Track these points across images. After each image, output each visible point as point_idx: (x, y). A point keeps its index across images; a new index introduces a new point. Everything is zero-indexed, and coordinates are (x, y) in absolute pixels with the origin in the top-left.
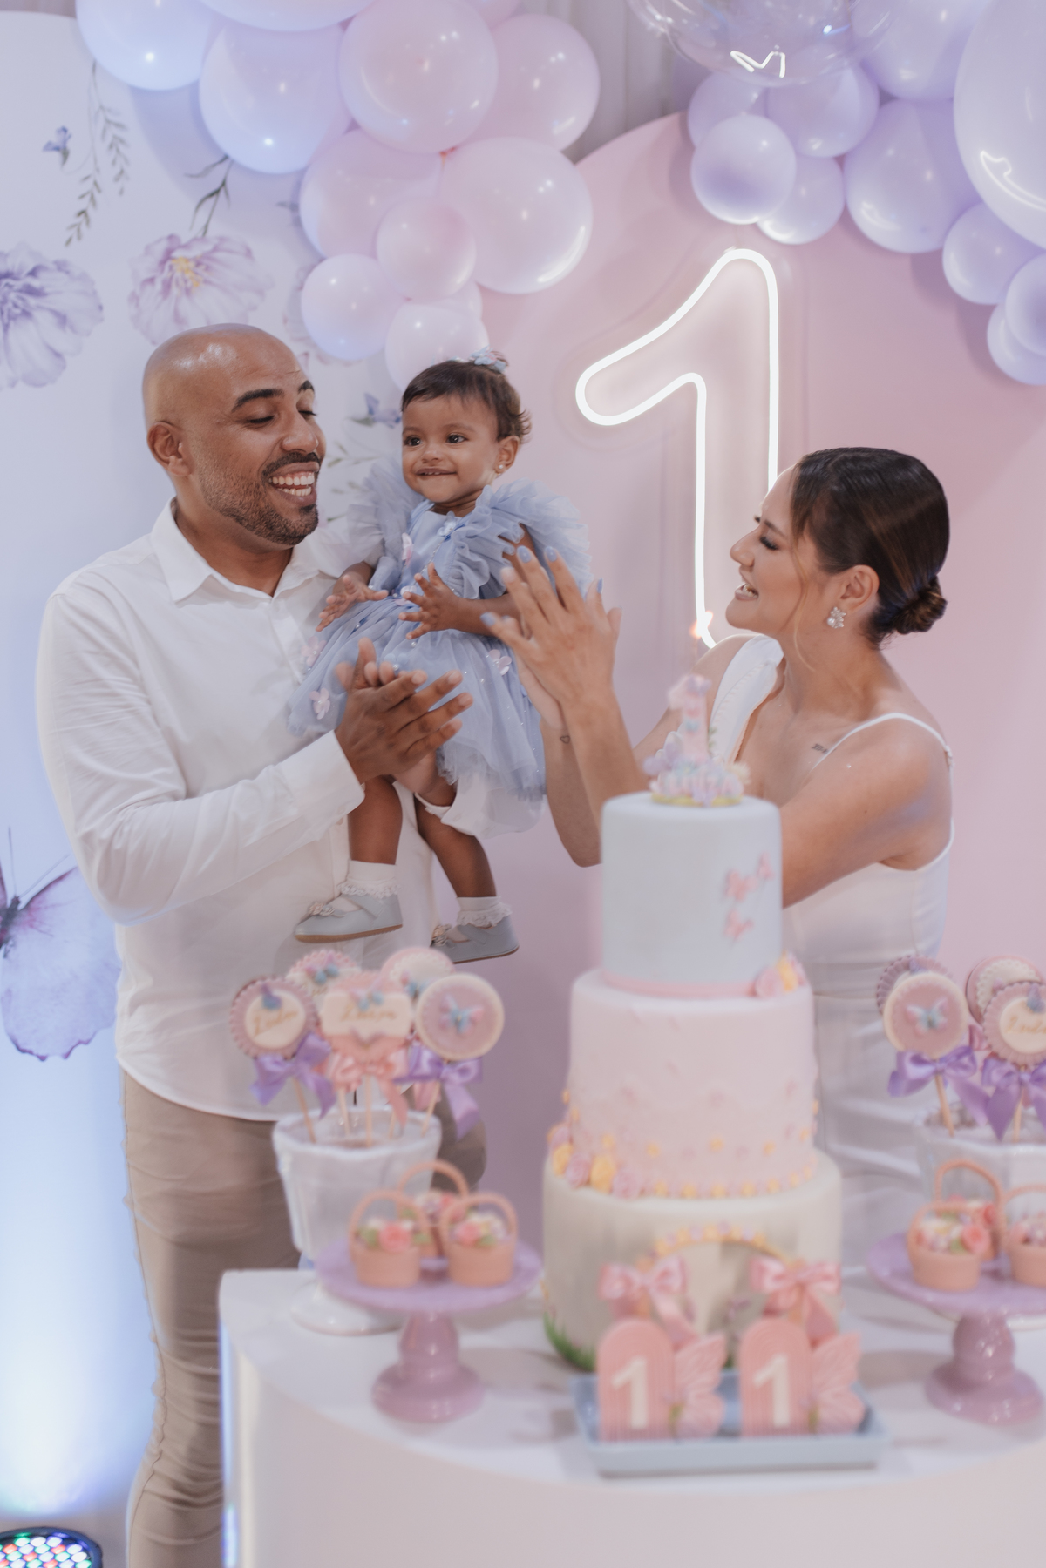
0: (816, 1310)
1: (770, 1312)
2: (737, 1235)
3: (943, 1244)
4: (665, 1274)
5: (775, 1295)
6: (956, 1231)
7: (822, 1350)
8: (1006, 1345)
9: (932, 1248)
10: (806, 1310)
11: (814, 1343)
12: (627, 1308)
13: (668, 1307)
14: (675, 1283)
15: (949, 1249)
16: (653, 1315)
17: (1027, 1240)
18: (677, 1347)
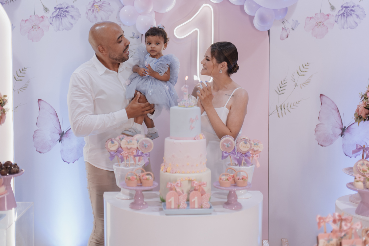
0: (203, 190)
1: (195, 190)
2: (191, 179)
3: (224, 179)
4: (178, 183)
5: (196, 187)
6: (227, 177)
7: (203, 196)
8: (236, 197)
9: (223, 180)
10: (201, 190)
11: (202, 195)
12: (171, 189)
13: (178, 190)
14: (179, 185)
15: (225, 180)
16: (176, 190)
17: (239, 179)
18: (179, 196)
